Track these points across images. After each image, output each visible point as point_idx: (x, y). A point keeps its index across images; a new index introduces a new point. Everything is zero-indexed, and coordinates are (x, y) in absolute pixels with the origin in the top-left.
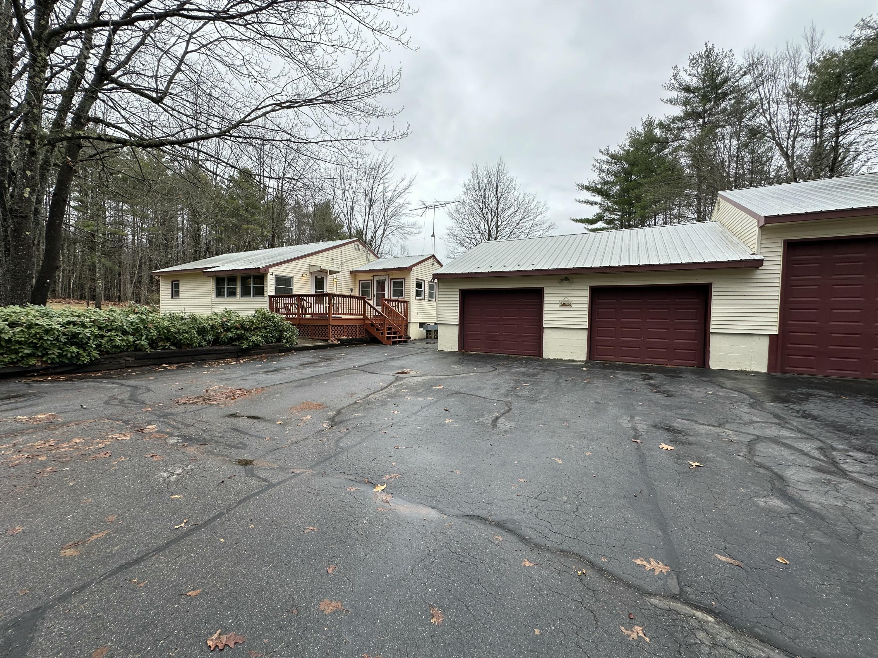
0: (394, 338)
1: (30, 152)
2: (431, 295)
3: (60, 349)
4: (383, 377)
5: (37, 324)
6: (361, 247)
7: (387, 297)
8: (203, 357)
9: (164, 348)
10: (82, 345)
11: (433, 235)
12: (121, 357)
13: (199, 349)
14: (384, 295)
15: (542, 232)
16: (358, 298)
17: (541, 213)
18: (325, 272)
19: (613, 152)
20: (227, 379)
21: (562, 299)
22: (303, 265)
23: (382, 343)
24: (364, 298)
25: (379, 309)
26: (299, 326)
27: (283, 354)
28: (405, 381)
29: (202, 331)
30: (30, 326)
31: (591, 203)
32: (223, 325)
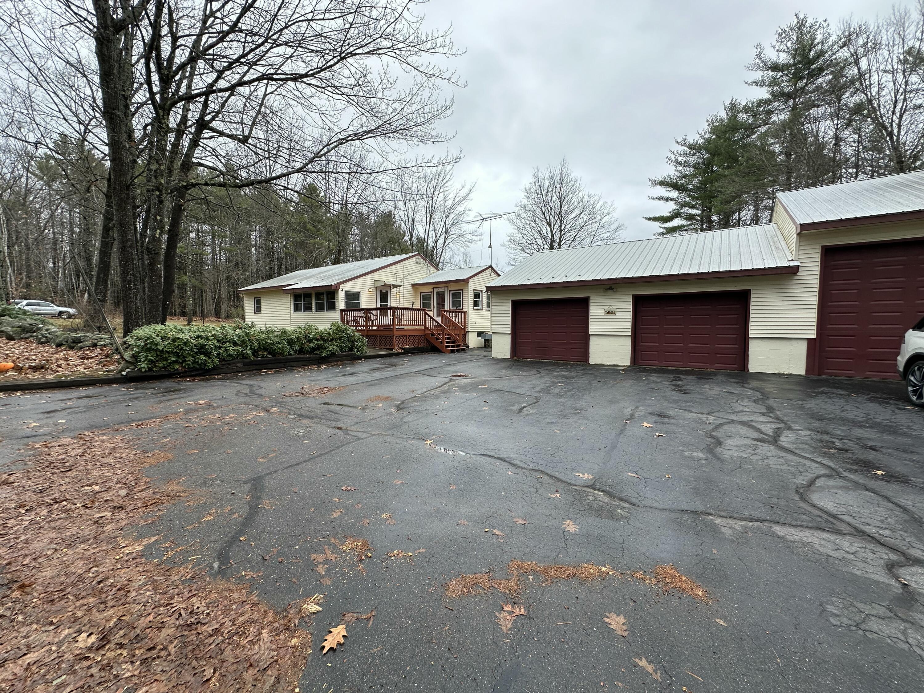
0: (453, 346)
1: (159, 201)
2: (488, 306)
3: (193, 357)
4: (439, 379)
5: (179, 338)
6: (421, 260)
7: (446, 308)
8: (292, 364)
9: (263, 357)
10: (208, 354)
11: (490, 246)
12: (234, 363)
13: (289, 357)
14: (444, 306)
15: (608, 234)
16: (418, 310)
17: (608, 214)
18: (389, 286)
19: (691, 142)
20: (314, 380)
21: (606, 308)
22: (369, 280)
23: (441, 352)
24: (424, 310)
25: (439, 319)
26: (367, 336)
27: (355, 361)
28: (457, 382)
29: (291, 342)
30: (174, 340)
31: (667, 200)
32: (306, 336)
